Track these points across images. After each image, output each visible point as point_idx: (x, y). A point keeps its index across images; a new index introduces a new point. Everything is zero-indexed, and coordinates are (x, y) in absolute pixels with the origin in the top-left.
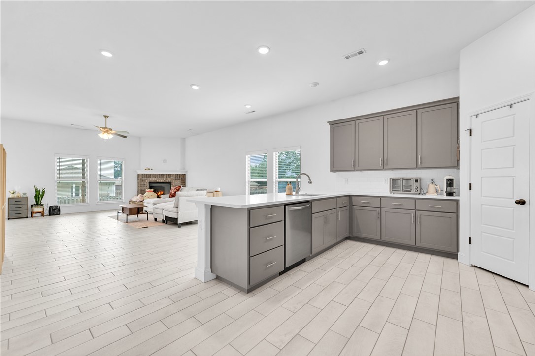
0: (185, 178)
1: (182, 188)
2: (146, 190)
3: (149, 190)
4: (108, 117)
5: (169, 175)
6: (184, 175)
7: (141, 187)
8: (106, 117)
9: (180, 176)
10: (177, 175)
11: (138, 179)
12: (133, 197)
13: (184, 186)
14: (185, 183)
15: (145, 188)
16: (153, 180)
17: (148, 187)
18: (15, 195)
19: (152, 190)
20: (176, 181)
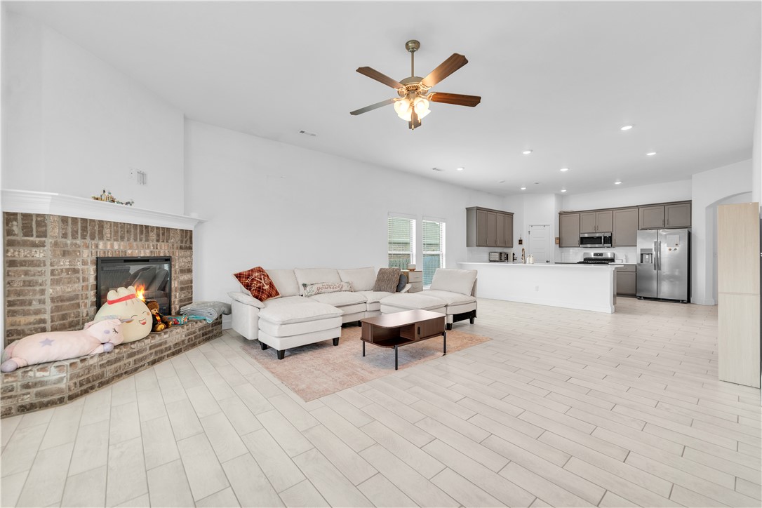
5: (163, 234)
6: (188, 235)
9: (190, 238)
10: (184, 233)
16: (113, 246)
20: (183, 252)
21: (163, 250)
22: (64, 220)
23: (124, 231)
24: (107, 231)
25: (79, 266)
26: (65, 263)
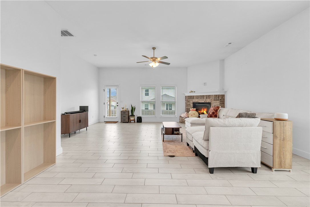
0: (224, 98)
1: (220, 108)
2: (191, 109)
3: (193, 109)
4: (155, 48)
5: (208, 97)
6: (223, 96)
7: (187, 106)
8: (154, 48)
9: (219, 97)
10: (216, 96)
11: (186, 100)
12: (182, 114)
13: (223, 106)
14: (224, 103)
15: (190, 107)
16: (196, 100)
17: (192, 106)
18: (124, 109)
19: (195, 109)
20: (215, 101)
21: (208, 101)
22: (188, 96)
23: (198, 97)
24: (195, 97)
25: (190, 104)
26: (188, 103)
